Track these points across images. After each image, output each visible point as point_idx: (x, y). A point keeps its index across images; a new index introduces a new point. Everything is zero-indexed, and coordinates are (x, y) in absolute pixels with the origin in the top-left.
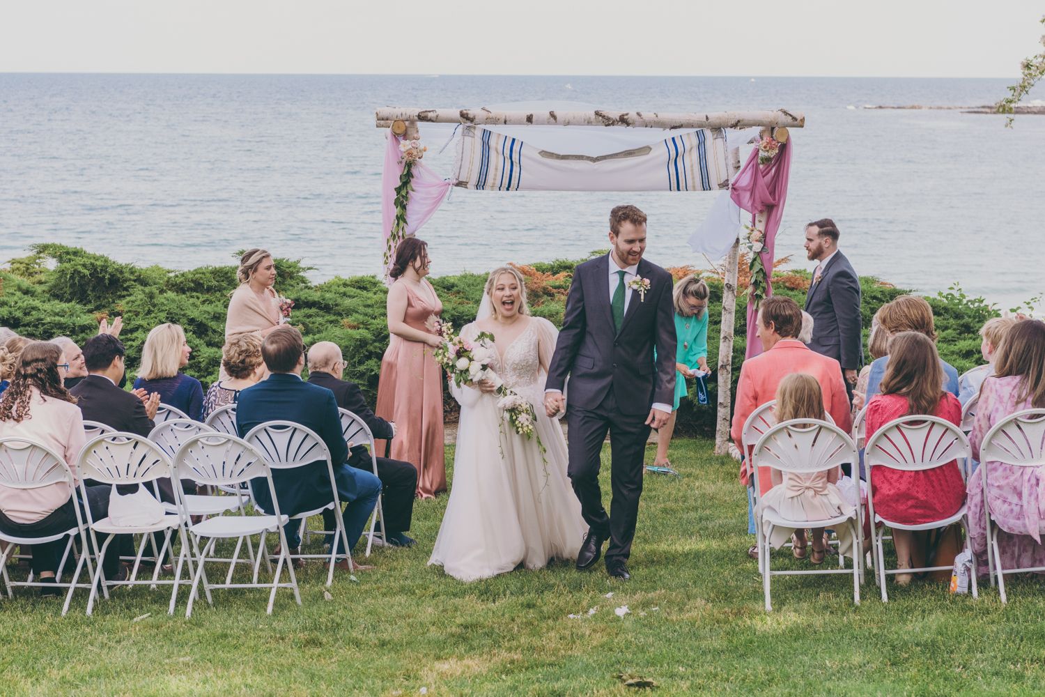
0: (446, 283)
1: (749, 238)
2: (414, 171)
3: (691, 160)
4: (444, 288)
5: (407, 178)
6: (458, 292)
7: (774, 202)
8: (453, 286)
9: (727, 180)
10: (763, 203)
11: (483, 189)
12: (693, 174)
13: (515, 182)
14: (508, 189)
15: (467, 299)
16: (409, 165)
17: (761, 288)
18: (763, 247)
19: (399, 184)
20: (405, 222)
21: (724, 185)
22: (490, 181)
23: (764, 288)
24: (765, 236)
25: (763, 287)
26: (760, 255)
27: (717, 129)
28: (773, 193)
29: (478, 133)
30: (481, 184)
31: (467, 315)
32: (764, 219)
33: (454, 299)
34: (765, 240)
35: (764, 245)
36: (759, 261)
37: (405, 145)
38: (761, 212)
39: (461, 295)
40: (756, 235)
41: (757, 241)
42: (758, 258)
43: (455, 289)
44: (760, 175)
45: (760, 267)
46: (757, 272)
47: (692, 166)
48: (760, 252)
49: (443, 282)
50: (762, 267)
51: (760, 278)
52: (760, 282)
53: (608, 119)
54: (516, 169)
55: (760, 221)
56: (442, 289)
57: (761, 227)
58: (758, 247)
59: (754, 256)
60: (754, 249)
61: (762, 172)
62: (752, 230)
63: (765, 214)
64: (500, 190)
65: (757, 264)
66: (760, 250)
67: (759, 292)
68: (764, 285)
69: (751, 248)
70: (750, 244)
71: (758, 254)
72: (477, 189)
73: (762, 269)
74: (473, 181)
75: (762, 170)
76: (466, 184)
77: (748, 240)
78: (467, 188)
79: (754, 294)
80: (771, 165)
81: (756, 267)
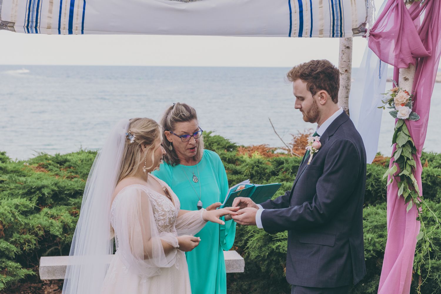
0: (60, 158)
1: (392, 100)
4: (58, 163)
6: (70, 167)
7: (427, 52)
8: (66, 161)
9: (364, 24)
10: (412, 54)
11: (37, 32)
12: (321, 13)
13: (78, 21)
15: (77, 173)
17: (407, 165)
18: (412, 113)
21: (360, 30)
22: (43, 20)
23: (412, 167)
24: (414, 98)
25: (411, 166)
26: (407, 123)
28: (425, 41)
30: (32, 25)
31: (69, 190)
32: (411, 76)
33: (65, 173)
34: (413, 104)
35: (414, 110)
36: (407, 132)
38: (409, 66)
39: (72, 169)
40: (402, 97)
41: (403, 105)
42: (404, 128)
43: (67, 164)
44: (408, 18)
45: (407, 139)
46: (403, 146)
48: (407, 120)
49: (57, 158)
50: (410, 139)
52: (408, 159)
54: (79, 2)
55: (406, 79)
56: (56, 164)
57: (407, 86)
58: (404, 112)
59: (399, 126)
60: (399, 115)
61: (411, 14)
62: (395, 92)
63: (413, 69)
64: (60, 33)
65: (403, 135)
66: (407, 117)
67: (406, 172)
68: (413, 163)
69: (394, 114)
70: (393, 110)
71: (405, 121)
72: (29, 32)
73: (409, 142)
74: (21, 20)
75: (411, 11)
76: (11, 25)
77: (390, 104)
78: (15, 31)
79: (400, 175)
80: (421, 5)
81: (403, 140)
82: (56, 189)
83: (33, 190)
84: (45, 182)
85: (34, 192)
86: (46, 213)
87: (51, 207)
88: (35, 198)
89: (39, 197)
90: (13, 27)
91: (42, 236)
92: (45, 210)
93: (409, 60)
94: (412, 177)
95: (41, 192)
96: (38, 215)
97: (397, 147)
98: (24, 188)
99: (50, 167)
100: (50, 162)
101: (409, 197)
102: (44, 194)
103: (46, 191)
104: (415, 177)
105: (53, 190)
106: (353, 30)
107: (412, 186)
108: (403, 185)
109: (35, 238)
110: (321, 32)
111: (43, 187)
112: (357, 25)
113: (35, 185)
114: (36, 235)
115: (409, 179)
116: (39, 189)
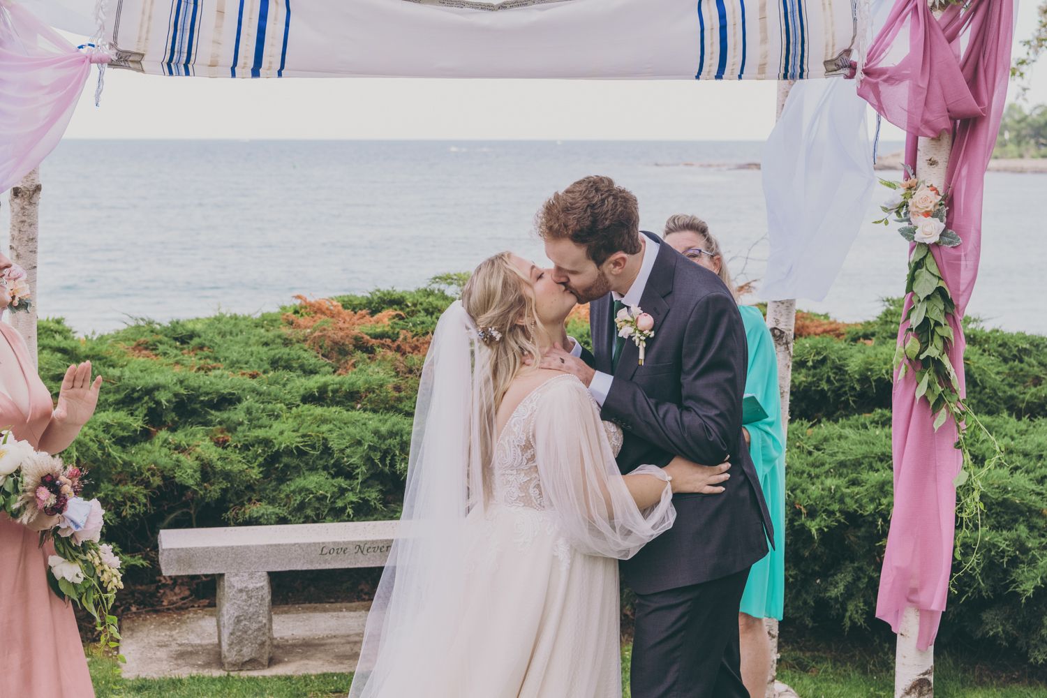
0: (179, 330)
1: (905, 204)
4: (176, 339)
6: (201, 347)
7: (979, 109)
8: (192, 335)
9: (848, 52)
10: (948, 111)
11: (187, 73)
12: (764, 29)
14: (256, 72)
15: (216, 359)
17: (936, 338)
18: (945, 230)
21: (841, 64)
22: (204, 49)
23: (946, 341)
24: (949, 201)
25: (942, 337)
26: (936, 251)
30: (180, 59)
31: (207, 394)
32: (942, 156)
33: (192, 360)
34: (948, 213)
35: (949, 225)
36: (934, 270)
38: (937, 138)
39: (206, 352)
40: (926, 198)
41: (927, 214)
42: (929, 261)
43: (196, 341)
44: (940, 38)
45: (936, 283)
46: (928, 298)
48: (936, 245)
49: (174, 330)
50: (942, 284)
51: (937, 314)
52: (937, 324)
55: (932, 163)
56: (172, 342)
57: (933, 177)
58: (930, 230)
59: (916, 256)
60: (919, 236)
61: (944, 30)
62: (910, 188)
63: (946, 141)
64: (234, 75)
65: (928, 276)
66: (936, 239)
67: (933, 351)
68: (947, 331)
69: (909, 233)
70: (905, 224)
71: (929, 248)
72: (171, 73)
73: (940, 291)
74: (157, 48)
75: (943, 25)
76: (137, 58)
77: (898, 213)
78: (143, 71)
79: (922, 357)
80: (962, 12)
81: (926, 285)
82: (183, 391)
83: (136, 395)
84: (158, 378)
85: (140, 399)
86: (165, 441)
87: (173, 429)
88: (141, 411)
89: (150, 409)
90: (139, 62)
91: (159, 487)
92: (163, 434)
93: (944, 123)
94: (946, 360)
95: (152, 399)
96: (148, 446)
97: (915, 299)
98: (117, 391)
99: (161, 348)
100: (161, 337)
101: (940, 401)
102: (158, 403)
103: (163, 397)
104: (952, 361)
105: (176, 395)
106: (826, 63)
107: (944, 378)
108: (926, 378)
109: (145, 492)
110: (762, 69)
111: (157, 387)
112: (834, 53)
113: (140, 384)
114: (147, 484)
115: (938, 364)
116: (150, 391)
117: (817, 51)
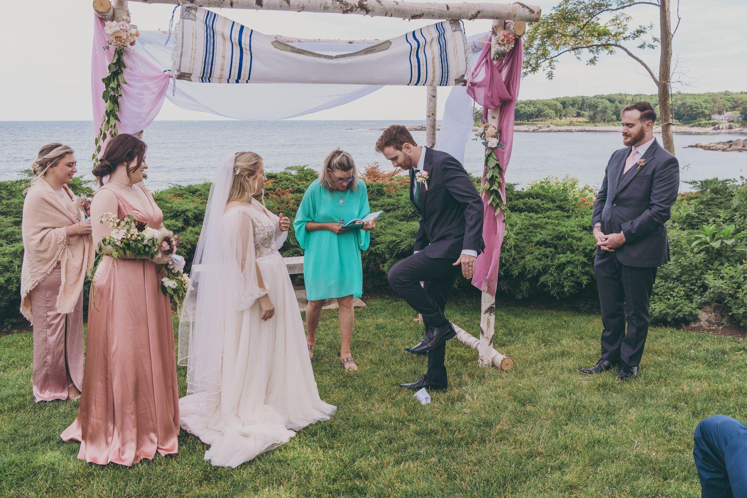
1: (484, 133)
2: (125, 59)
3: (432, 52)
5: (118, 68)
7: (510, 97)
9: (463, 76)
10: (499, 98)
11: (210, 82)
12: (434, 67)
13: (245, 72)
14: (237, 82)
16: (120, 53)
17: (496, 183)
18: (499, 143)
19: (108, 74)
20: (117, 118)
21: (461, 81)
22: (217, 72)
23: (499, 183)
24: (500, 132)
26: (496, 150)
27: (455, 20)
28: (508, 88)
29: (201, 14)
30: (206, 76)
32: (497, 116)
34: (500, 136)
35: (500, 141)
36: (495, 157)
37: (112, 27)
38: (496, 107)
40: (492, 131)
41: (492, 137)
42: (493, 154)
44: (496, 71)
45: (496, 162)
46: (493, 168)
47: (433, 59)
48: (496, 148)
50: (498, 162)
51: (496, 174)
52: (496, 177)
53: (347, 4)
54: (246, 57)
55: (494, 118)
56: (189, 193)
57: (493, 123)
58: (493, 142)
59: (488, 153)
60: (489, 145)
61: (498, 68)
62: (486, 127)
63: (499, 110)
64: (228, 82)
65: (492, 159)
66: (496, 146)
67: (495, 187)
68: (500, 180)
69: (486, 144)
70: (484, 141)
71: (493, 149)
72: (203, 82)
73: (497, 165)
74: (198, 71)
75: (497, 66)
76: (189, 76)
77: (481, 136)
78: (191, 81)
79: (491, 189)
80: (504, 61)
81: (492, 163)
82: (197, 211)
83: (178, 214)
84: (185, 207)
85: (180, 215)
86: (191, 231)
87: (194, 226)
88: (181, 220)
89: (184, 219)
90: (189, 77)
91: (190, 249)
92: (190, 228)
93: (498, 103)
94: (499, 190)
95: (185, 215)
96: (184, 233)
97: (488, 168)
98: (171, 212)
99: (185, 196)
100: (184, 192)
101: (498, 205)
102: (188, 216)
103: (190, 214)
104: (501, 191)
105: (194, 213)
106: (455, 80)
107: (499, 197)
108: (492, 197)
109: (185, 250)
110: (433, 80)
111: (187, 210)
112: (458, 77)
113: (180, 209)
114: (185, 248)
115: (496, 192)
116: (184, 212)
117: (453, 74)
